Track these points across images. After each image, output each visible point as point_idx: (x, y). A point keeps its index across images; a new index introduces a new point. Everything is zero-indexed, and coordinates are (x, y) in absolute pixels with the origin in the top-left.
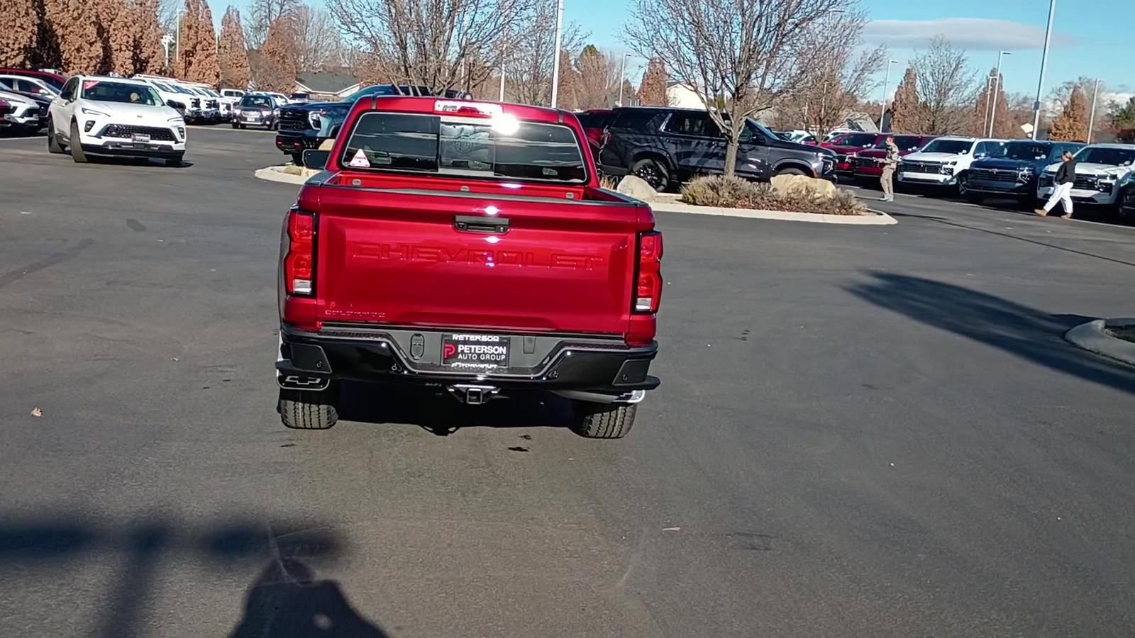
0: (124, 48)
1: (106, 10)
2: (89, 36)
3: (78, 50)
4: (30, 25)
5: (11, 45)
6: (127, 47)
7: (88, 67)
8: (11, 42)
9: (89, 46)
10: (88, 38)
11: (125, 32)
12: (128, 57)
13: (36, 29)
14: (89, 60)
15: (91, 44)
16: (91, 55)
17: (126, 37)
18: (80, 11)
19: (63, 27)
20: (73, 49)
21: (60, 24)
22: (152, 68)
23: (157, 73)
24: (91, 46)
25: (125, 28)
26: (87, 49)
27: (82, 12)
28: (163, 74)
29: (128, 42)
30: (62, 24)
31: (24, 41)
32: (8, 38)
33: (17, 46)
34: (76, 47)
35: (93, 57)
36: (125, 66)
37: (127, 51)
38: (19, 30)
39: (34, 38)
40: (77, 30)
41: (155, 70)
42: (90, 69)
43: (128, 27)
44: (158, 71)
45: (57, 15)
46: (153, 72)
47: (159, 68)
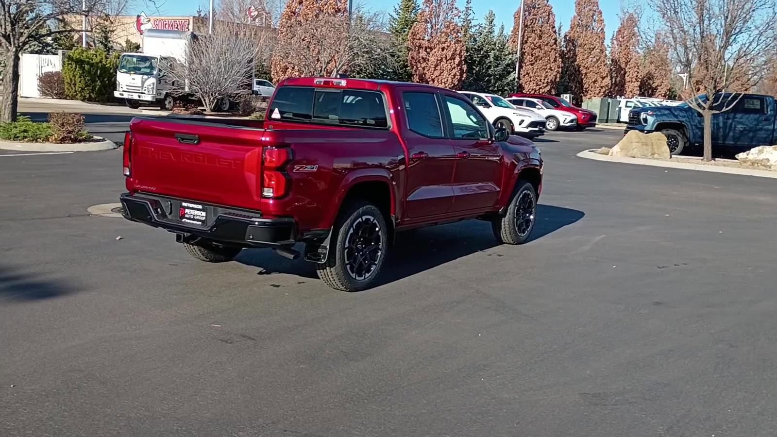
0: (634, 80)
1: (625, 56)
2: (602, 73)
3: (594, 82)
4: (556, 67)
5: (542, 81)
6: (636, 79)
7: (600, 92)
8: (543, 78)
9: (601, 79)
10: (601, 75)
11: (636, 70)
12: (636, 85)
13: (560, 70)
14: (600, 88)
15: (603, 78)
16: (601, 85)
17: (636, 73)
18: (598, 58)
19: (586, 68)
20: (591, 81)
21: (584, 66)
22: (659, 93)
23: (662, 96)
24: (603, 80)
25: (637, 67)
26: (600, 82)
27: (600, 58)
28: (667, 97)
29: (637, 76)
30: (586, 66)
31: (551, 77)
32: (541, 76)
33: (546, 81)
34: (593, 80)
35: (604, 86)
36: (633, 92)
37: (636, 82)
38: (549, 71)
39: (558, 75)
40: (595, 70)
41: (661, 94)
42: (600, 94)
43: (638, 66)
44: (663, 95)
45: (583, 61)
46: (660, 96)
47: (664, 92)
